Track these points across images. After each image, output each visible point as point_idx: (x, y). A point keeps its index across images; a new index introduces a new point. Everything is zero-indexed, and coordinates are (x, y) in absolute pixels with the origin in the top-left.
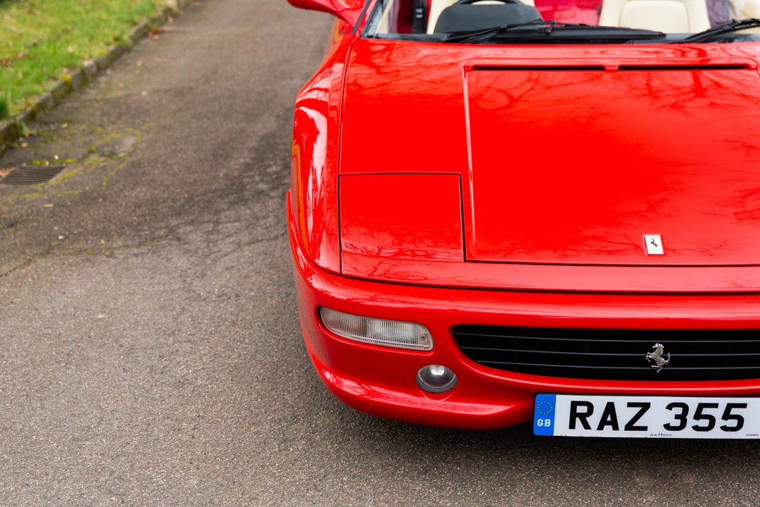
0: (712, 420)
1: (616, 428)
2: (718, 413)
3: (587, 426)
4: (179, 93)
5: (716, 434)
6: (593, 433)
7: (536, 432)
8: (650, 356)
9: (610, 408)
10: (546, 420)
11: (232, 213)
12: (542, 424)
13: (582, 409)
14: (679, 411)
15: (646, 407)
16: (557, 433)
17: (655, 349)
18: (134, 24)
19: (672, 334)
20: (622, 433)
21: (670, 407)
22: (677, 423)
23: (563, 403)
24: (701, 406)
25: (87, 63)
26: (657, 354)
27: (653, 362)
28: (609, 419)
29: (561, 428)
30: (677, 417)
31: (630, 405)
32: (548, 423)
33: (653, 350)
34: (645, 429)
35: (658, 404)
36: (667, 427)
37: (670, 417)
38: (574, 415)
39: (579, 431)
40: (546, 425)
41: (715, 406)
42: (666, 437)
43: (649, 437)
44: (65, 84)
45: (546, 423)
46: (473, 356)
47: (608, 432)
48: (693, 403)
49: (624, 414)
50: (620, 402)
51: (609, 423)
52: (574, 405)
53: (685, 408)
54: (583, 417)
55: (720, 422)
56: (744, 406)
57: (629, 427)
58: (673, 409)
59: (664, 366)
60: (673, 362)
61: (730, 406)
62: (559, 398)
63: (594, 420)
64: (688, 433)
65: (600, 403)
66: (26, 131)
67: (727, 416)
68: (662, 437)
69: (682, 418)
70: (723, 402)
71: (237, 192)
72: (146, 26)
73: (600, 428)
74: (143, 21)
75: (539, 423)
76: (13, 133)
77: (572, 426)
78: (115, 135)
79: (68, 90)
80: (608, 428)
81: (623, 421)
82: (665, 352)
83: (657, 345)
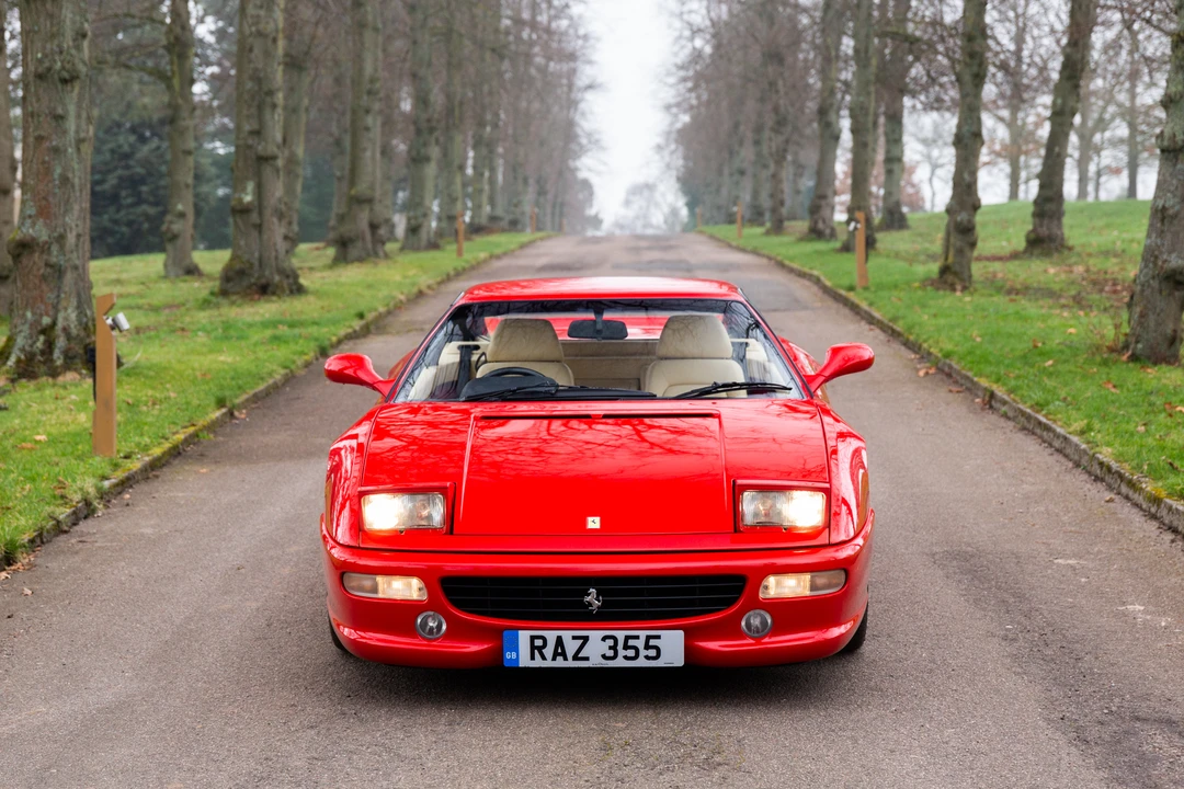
0: (636, 649)
1: (566, 659)
2: (640, 644)
3: (544, 658)
5: (641, 662)
6: (549, 663)
7: (506, 664)
8: (588, 599)
9: (559, 641)
10: (513, 653)
12: (510, 656)
13: (538, 643)
14: (611, 642)
15: (586, 639)
16: (522, 664)
19: (600, 581)
20: (571, 664)
21: (604, 639)
22: (611, 653)
23: (524, 637)
24: (627, 638)
26: (592, 598)
27: (590, 604)
28: (560, 651)
29: (525, 660)
30: (610, 648)
31: (574, 638)
32: (514, 655)
33: (589, 594)
34: (587, 659)
35: (595, 636)
36: (604, 657)
37: (605, 648)
38: (533, 647)
39: (538, 663)
40: (513, 658)
41: (637, 637)
42: (604, 666)
43: (591, 666)
46: (458, 605)
47: (560, 663)
48: (621, 635)
49: (571, 647)
50: (567, 635)
51: (560, 654)
52: (533, 638)
53: (615, 638)
54: (540, 649)
55: (643, 652)
56: (658, 637)
57: (576, 658)
58: (607, 641)
59: (598, 607)
60: (605, 604)
61: (649, 638)
62: (520, 632)
63: (549, 652)
64: (620, 663)
65: (551, 636)
67: (647, 647)
68: (602, 666)
69: (614, 648)
70: (643, 634)
73: (554, 659)
75: (508, 655)
77: (533, 658)
80: (560, 658)
81: (570, 652)
82: (598, 596)
83: (591, 590)
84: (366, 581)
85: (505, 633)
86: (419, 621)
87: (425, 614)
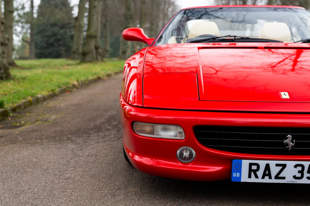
1: (270, 178)
3: (257, 177)
4: (76, 105)
6: (260, 180)
7: (233, 180)
8: (286, 141)
9: (268, 167)
10: (237, 173)
11: (96, 134)
12: (235, 175)
13: (254, 167)
14: (300, 168)
15: (284, 166)
16: (243, 180)
17: (288, 138)
18: (60, 87)
20: (273, 181)
21: (296, 166)
22: (299, 175)
23: (245, 164)
25: (39, 96)
26: (289, 141)
27: (287, 144)
28: (267, 173)
29: (245, 178)
30: (299, 172)
31: (277, 165)
32: (238, 175)
33: (287, 139)
34: (284, 178)
35: (290, 164)
36: (295, 177)
37: (296, 172)
38: (250, 170)
39: (253, 180)
40: (237, 176)
42: (294, 183)
43: (286, 182)
44: (29, 101)
45: (237, 175)
47: (267, 180)
48: (306, 164)
49: (274, 170)
50: (272, 164)
51: (267, 175)
52: (251, 165)
53: (303, 166)
54: (255, 171)
57: (277, 177)
58: (297, 167)
59: (292, 147)
60: (296, 145)
62: (243, 161)
63: (260, 173)
64: (304, 181)
65: (262, 164)
66: (11, 114)
68: (293, 183)
69: (301, 172)
71: (98, 129)
72: (65, 89)
73: (263, 177)
74: (64, 87)
75: (234, 175)
76: (5, 114)
77: (250, 177)
78: (48, 116)
79: (30, 103)
80: (267, 178)
81: (274, 174)
82: (292, 139)
83: (289, 136)
84: (148, 127)
85: (234, 161)
86: (178, 152)
87: (182, 148)
